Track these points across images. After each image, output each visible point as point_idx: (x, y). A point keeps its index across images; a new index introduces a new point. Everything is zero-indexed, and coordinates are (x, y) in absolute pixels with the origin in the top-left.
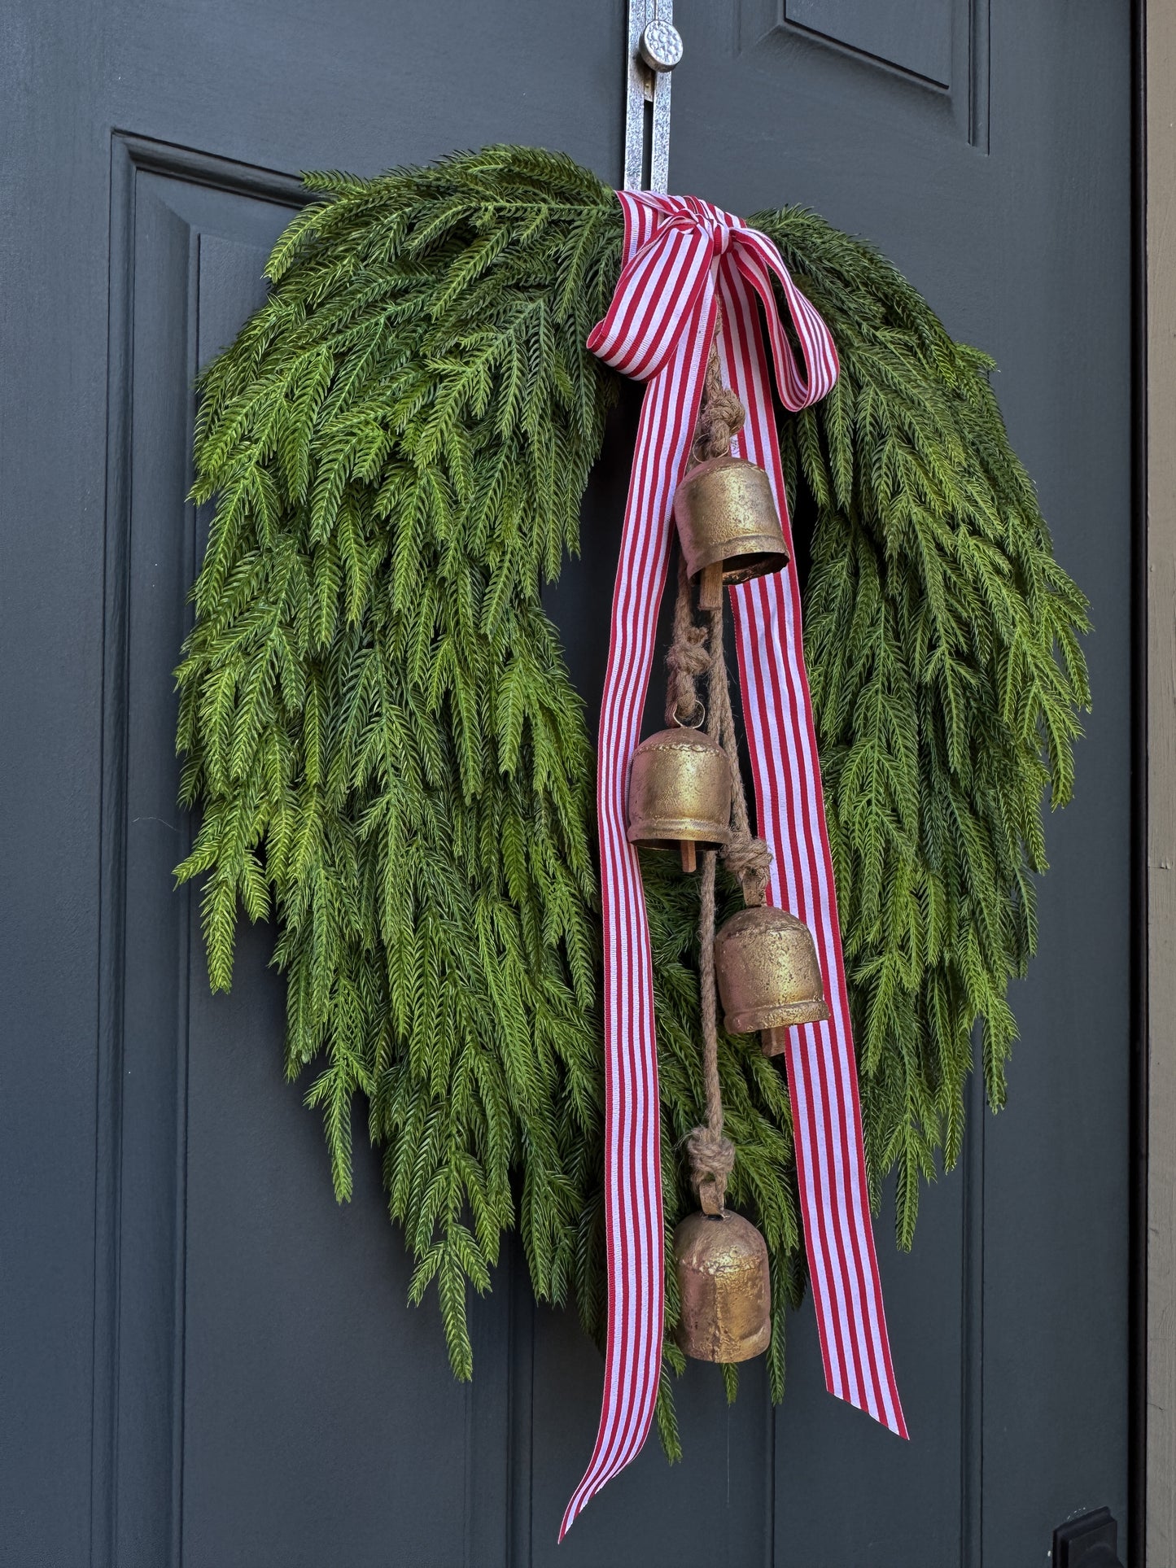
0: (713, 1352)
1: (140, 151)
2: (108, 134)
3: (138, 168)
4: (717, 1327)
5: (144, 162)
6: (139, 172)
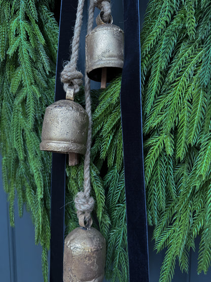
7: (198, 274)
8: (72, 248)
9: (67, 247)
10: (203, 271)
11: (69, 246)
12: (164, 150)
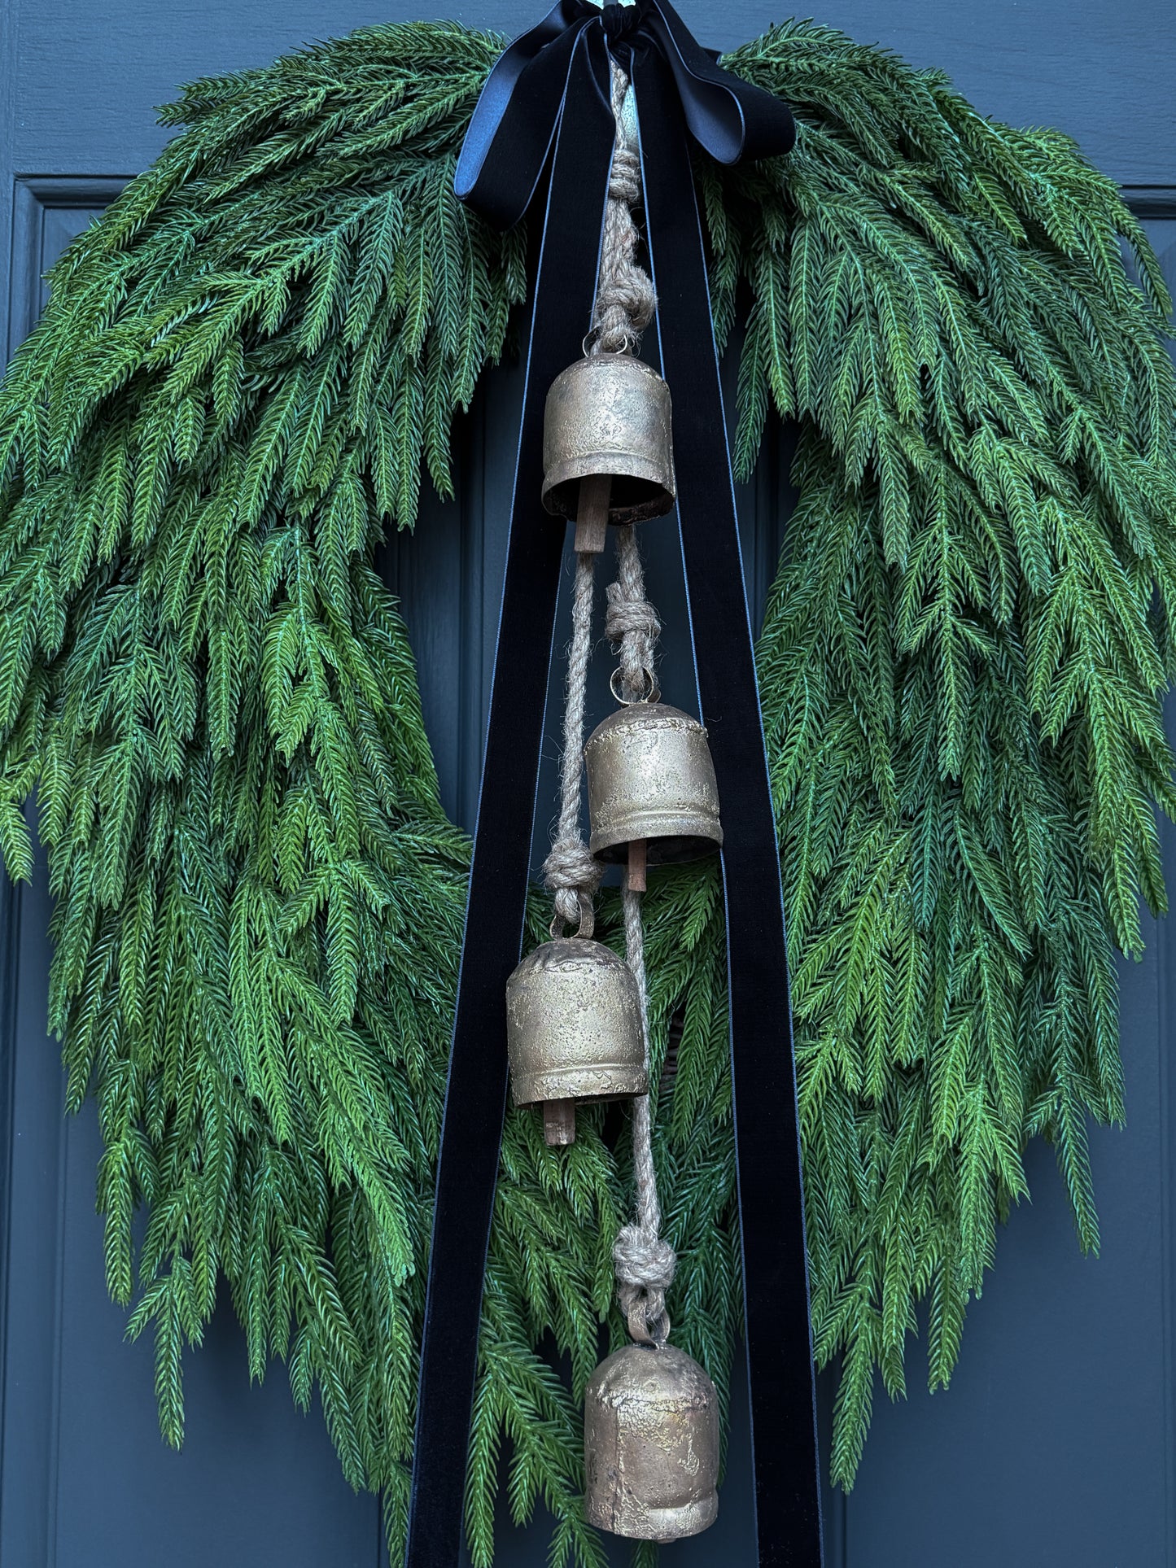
0: (613, 1517)
1: (42, 190)
2: (12, 177)
3: (46, 207)
4: (619, 1484)
5: (50, 200)
6: (47, 211)
7: (931, 1392)
8: (616, 1403)
9: (599, 1402)
10: (940, 1384)
11: (605, 1399)
12: (838, 1080)
